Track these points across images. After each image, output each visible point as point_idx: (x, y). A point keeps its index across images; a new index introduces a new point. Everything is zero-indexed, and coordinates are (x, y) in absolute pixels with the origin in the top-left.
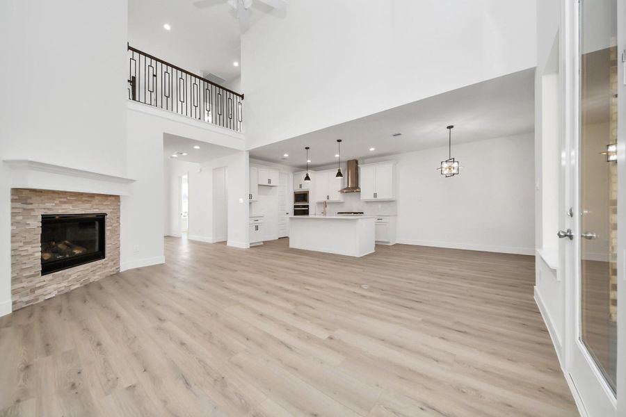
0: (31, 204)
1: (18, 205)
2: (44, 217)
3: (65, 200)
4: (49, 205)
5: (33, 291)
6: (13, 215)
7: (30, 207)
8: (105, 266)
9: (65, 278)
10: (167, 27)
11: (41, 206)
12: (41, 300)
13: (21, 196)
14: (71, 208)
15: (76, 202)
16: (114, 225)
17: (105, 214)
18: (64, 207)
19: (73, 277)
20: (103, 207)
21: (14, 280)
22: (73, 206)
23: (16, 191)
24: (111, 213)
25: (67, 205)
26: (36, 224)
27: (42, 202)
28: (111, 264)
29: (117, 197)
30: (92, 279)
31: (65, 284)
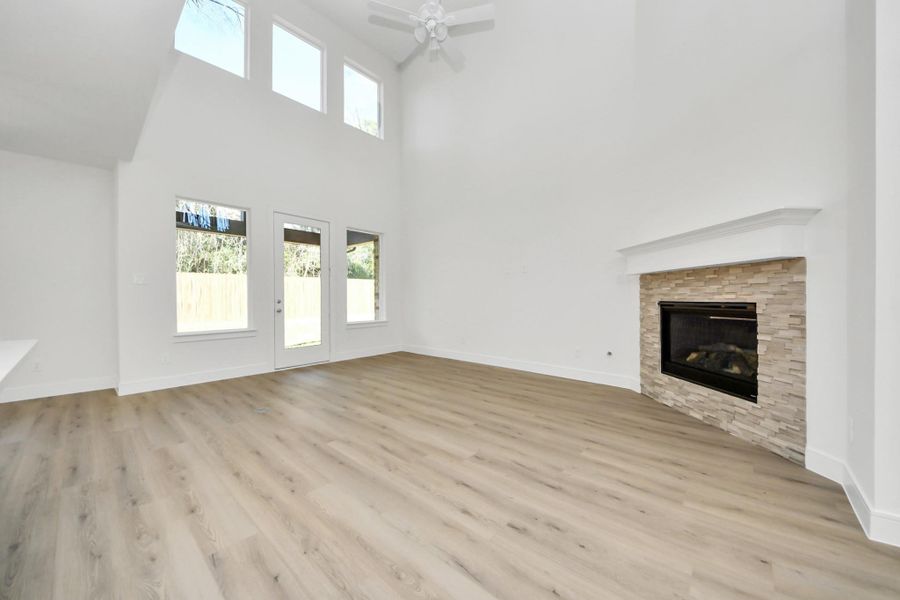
0: (652, 289)
1: (644, 291)
2: (662, 304)
3: (681, 282)
4: (665, 289)
5: (655, 384)
7: (651, 292)
11: (659, 291)
12: (660, 400)
13: (646, 282)
14: (689, 293)
15: (696, 283)
17: (756, 307)
18: (679, 292)
20: (746, 291)
21: (642, 363)
22: (692, 290)
23: (642, 276)
24: (770, 301)
25: (682, 289)
26: (656, 311)
27: (659, 287)
28: (775, 427)
29: (792, 264)
30: (724, 425)
31: (681, 400)
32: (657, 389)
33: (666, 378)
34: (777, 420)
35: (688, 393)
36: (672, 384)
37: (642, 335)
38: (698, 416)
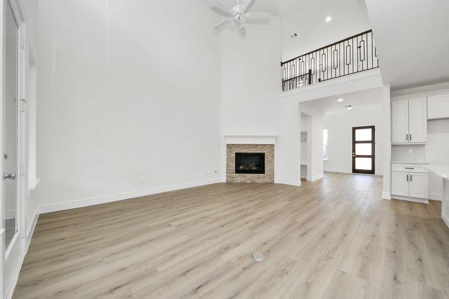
1: (228, 149)
2: (236, 153)
4: (238, 149)
5: (233, 178)
6: (227, 152)
7: (232, 150)
8: (264, 178)
9: (243, 177)
10: (328, 19)
11: (235, 150)
12: (235, 182)
13: (229, 146)
16: (270, 159)
17: (264, 154)
19: (248, 177)
20: (263, 150)
21: (227, 173)
23: (227, 145)
24: (268, 153)
26: (233, 156)
27: (236, 148)
28: (268, 177)
29: (272, 146)
30: (257, 181)
31: (244, 179)
32: (234, 179)
33: (238, 175)
34: (269, 176)
35: (246, 177)
36: (240, 176)
37: (227, 163)
38: (249, 182)
